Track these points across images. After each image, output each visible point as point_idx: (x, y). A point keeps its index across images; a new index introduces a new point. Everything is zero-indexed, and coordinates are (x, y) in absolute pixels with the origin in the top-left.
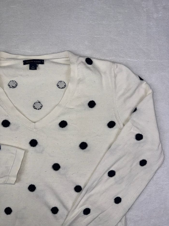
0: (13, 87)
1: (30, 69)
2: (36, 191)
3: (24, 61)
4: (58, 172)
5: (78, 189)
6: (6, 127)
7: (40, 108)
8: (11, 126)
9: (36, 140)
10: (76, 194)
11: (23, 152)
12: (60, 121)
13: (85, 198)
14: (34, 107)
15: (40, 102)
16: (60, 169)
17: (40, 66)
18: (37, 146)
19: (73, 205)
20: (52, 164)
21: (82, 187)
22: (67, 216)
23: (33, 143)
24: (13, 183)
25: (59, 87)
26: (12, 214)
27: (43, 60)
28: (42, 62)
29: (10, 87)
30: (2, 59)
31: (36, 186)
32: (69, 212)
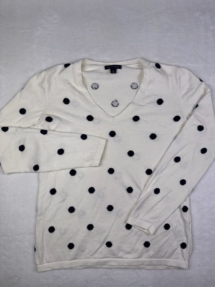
0: (96, 89)
1: (111, 73)
2: (114, 173)
3: (105, 67)
4: (132, 157)
5: (149, 172)
6: (90, 121)
7: (117, 106)
8: (94, 120)
9: (115, 131)
10: (148, 176)
11: (105, 141)
12: (133, 116)
13: (155, 179)
14: (112, 105)
15: (117, 101)
16: (134, 156)
17: (118, 70)
18: (115, 136)
19: (145, 186)
20: (128, 151)
21: (153, 170)
22: (140, 195)
23: (112, 134)
24: (98, 165)
25: (133, 88)
26: (95, 193)
27: (121, 66)
28: (120, 67)
29: (93, 89)
30: (86, 65)
31: (114, 169)
32: (142, 192)
